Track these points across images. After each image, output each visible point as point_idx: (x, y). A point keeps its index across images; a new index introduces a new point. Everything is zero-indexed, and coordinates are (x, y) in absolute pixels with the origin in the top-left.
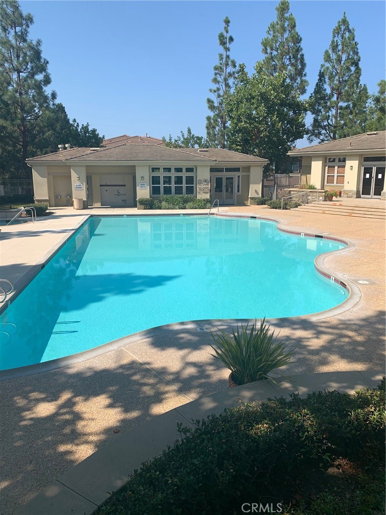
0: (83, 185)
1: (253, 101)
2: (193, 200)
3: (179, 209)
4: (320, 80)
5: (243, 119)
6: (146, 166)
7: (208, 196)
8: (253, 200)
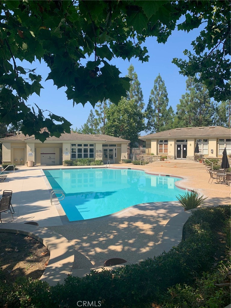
0: (33, 153)
1: (120, 112)
2: (94, 161)
3: (87, 165)
4: (149, 103)
5: (117, 121)
6: (69, 143)
7: (101, 159)
8: (123, 161)
